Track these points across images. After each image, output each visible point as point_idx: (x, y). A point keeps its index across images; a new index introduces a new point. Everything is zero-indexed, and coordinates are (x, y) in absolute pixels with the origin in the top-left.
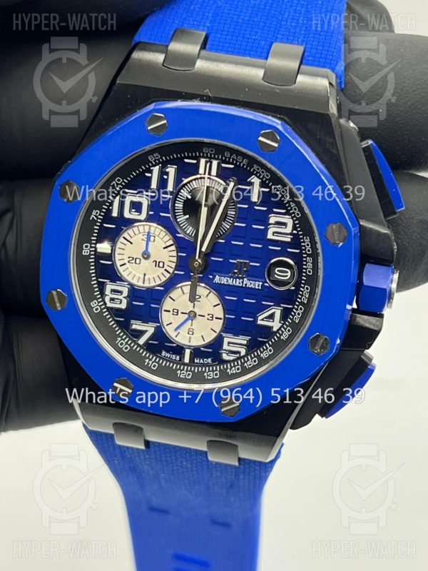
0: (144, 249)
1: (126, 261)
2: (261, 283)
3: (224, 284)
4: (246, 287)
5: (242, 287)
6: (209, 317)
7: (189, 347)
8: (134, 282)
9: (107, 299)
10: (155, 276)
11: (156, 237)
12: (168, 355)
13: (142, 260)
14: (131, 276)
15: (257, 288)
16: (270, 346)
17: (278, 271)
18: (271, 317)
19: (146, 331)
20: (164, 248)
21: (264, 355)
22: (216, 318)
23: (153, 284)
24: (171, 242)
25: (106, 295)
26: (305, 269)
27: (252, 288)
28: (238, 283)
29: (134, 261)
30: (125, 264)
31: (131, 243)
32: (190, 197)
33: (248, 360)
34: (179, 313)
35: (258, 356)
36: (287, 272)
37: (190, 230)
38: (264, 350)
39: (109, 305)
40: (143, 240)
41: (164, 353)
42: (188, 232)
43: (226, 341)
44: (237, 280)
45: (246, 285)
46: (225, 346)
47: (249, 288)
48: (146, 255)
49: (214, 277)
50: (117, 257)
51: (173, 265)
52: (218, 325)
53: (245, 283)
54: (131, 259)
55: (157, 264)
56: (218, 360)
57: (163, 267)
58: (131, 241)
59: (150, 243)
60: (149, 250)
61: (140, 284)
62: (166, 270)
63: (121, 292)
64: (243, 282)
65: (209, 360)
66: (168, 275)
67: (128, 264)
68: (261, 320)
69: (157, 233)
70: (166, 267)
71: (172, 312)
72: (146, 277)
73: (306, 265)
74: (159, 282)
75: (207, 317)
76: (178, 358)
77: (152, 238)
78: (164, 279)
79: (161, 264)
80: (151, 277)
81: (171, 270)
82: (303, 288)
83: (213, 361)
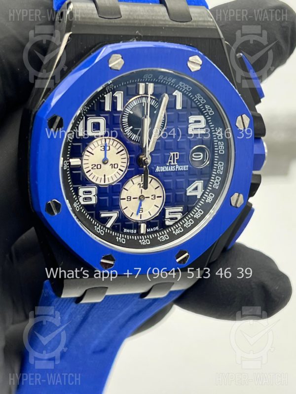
0: (103, 157)
1: (90, 168)
2: (187, 166)
3: (163, 172)
4: (178, 171)
5: (175, 171)
6: (153, 197)
7: (143, 222)
8: (98, 182)
9: (81, 199)
10: (113, 175)
11: (111, 147)
12: (128, 231)
13: (102, 165)
14: (95, 178)
15: (185, 170)
16: (199, 209)
17: (194, 155)
18: (196, 189)
19: (112, 217)
20: (117, 153)
21: (197, 216)
22: (158, 197)
23: (111, 181)
24: (122, 148)
25: (80, 196)
26: (216, 150)
27: (181, 171)
28: (172, 169)
29: (96, 167)
30: (90, 171)
31: (93, 154)
32: (132, 113)
33: (185, 222)
34: (132, 199)
35: (192, 218)
36: (200, 155)
37: (134, 137)
38: (195, 213)
39: (83, 203)
40: (101, 150)
41: (125, 230)
42: (133, 139)
43: (167, 212)
44: (172, 167)
45: (177, 169)
46: (167, 216)
47: (179, 171)
48: (105, 161)
49: (156, 168)
50: (84, 166)
51: (125, 165)
52: (159, 202)
53: (177, 168)
54: (94, 166)
55: (113, 166)
56: (163, 226)
57: (117, 168)
58: (92, 152)
59: (107, 152)
60: (107, 157)
61: (102, 183)
62: (120, 169)
63: (90, 192)
64: (175, 168)
65: (157, 228)
66: (121, 173)
67: (92, 170)
68: (190, 192)
69: (111, 143)
70: (119, 167)
71: (126, 199)
72: (106, 177)
73: (218, 147)
74: (115, 179)
75: (151, 197)
76: (135, 231)
77: (108, 148)
78: (119, 176)
79: (116, 166)
80: (109, 176)
81: (124, 169)
82: (217, 164)
83: (159, 228)
